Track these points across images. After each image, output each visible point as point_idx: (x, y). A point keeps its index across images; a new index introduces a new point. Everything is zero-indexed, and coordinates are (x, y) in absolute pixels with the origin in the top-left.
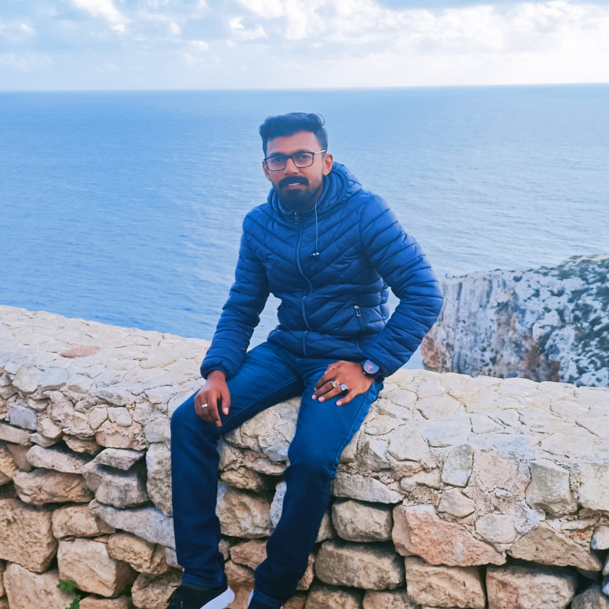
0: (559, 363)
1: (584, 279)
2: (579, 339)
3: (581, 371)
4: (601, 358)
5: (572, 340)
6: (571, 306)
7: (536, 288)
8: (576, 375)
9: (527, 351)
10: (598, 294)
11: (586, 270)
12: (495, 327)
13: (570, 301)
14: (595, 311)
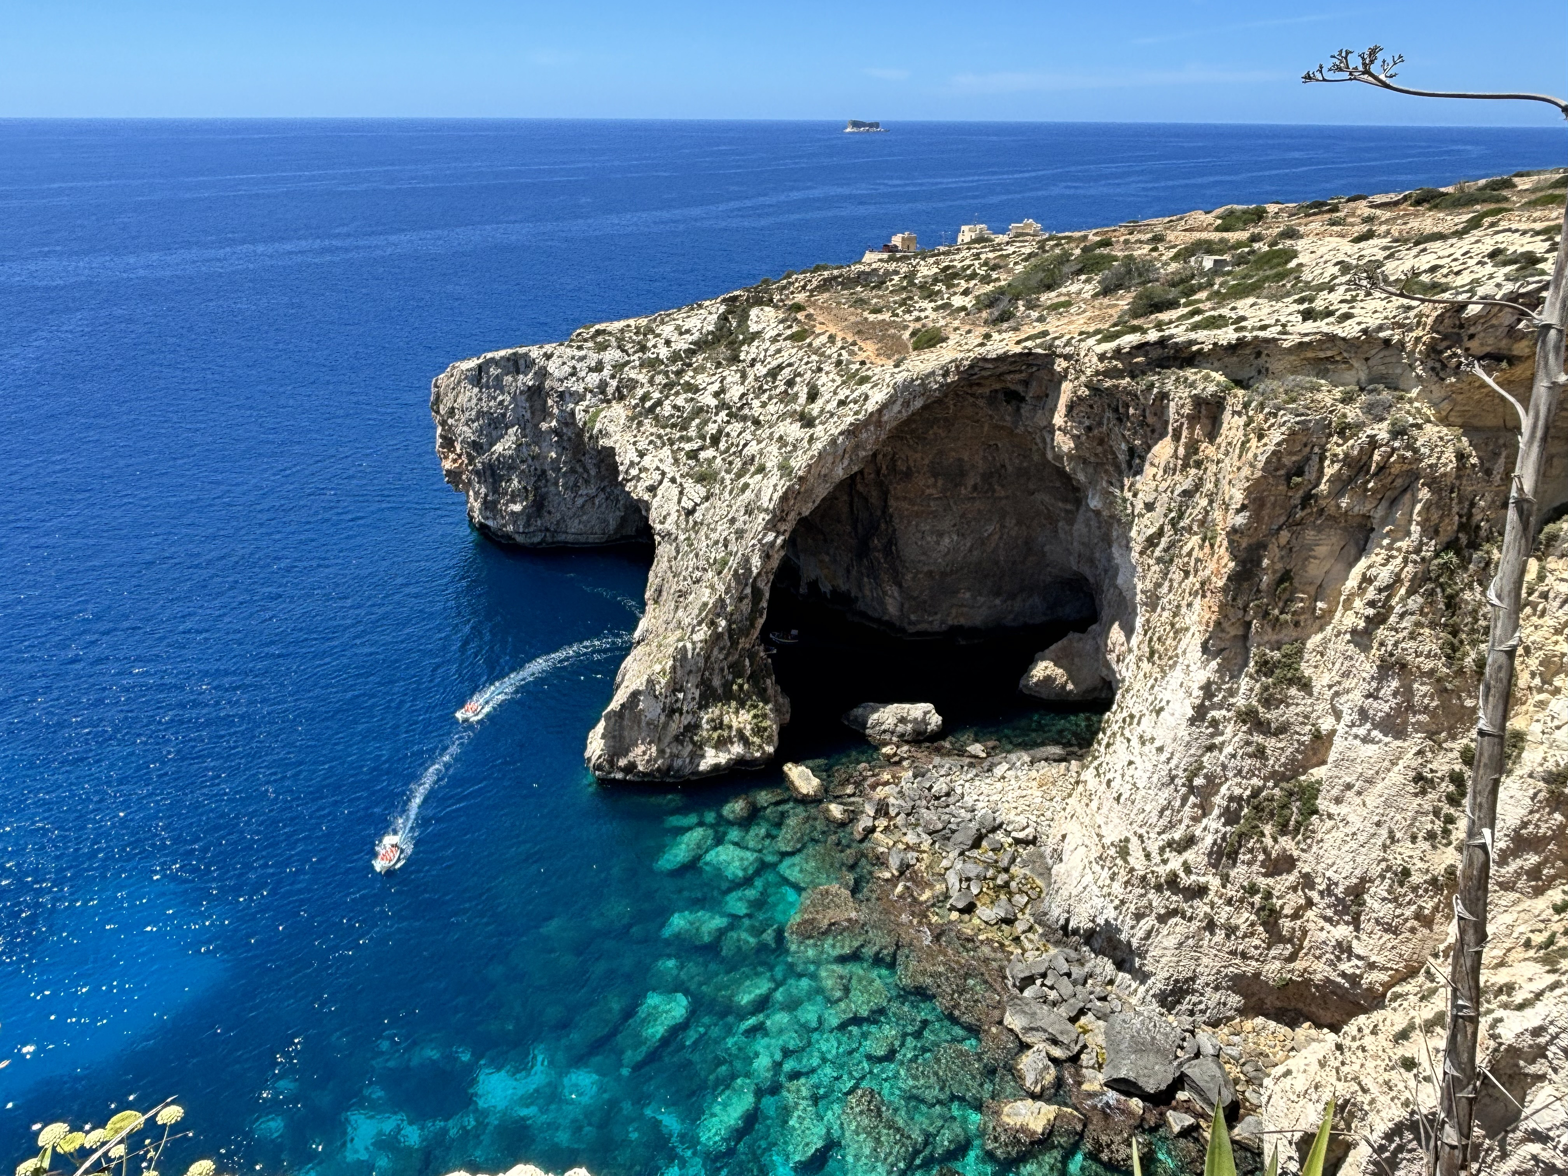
0: (613, 449)
1: (623, 351)
2: (631, 419)
3: (641, 455)
4: (660, 437)
5: (622, 421)
6: (614, 383)
7: (571, 364)
8: (637, 460)
9: (570, 439)
10: (642, 366)
11: (623, 339)
12: (528, 415)
13: (613, 377)
14: (642, 385)
